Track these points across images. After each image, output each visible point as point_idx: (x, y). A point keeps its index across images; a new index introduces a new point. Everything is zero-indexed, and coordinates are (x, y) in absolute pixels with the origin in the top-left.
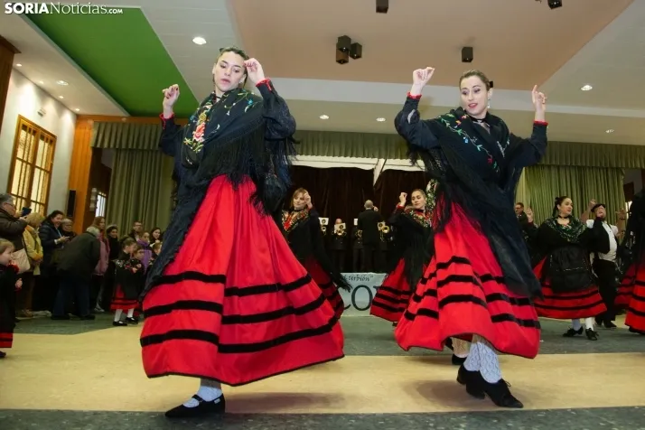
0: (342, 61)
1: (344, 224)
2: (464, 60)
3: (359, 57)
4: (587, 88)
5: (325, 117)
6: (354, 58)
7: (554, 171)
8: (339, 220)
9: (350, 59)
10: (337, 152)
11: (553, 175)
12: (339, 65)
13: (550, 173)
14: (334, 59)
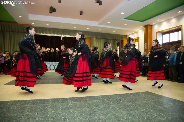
0: (51, 13)
1: (53, 50)
2: (81, 14)
3: (55, 12)
4: (109, 22)
5: (48, 25)
6: (54, 12)
7: (102, 39)
8: (52, 49)
9: (53, 12)
10: (51, 33)
11: (102, 41)
12: (50, 13)
13: (101, 40)
14: (49, 12)
